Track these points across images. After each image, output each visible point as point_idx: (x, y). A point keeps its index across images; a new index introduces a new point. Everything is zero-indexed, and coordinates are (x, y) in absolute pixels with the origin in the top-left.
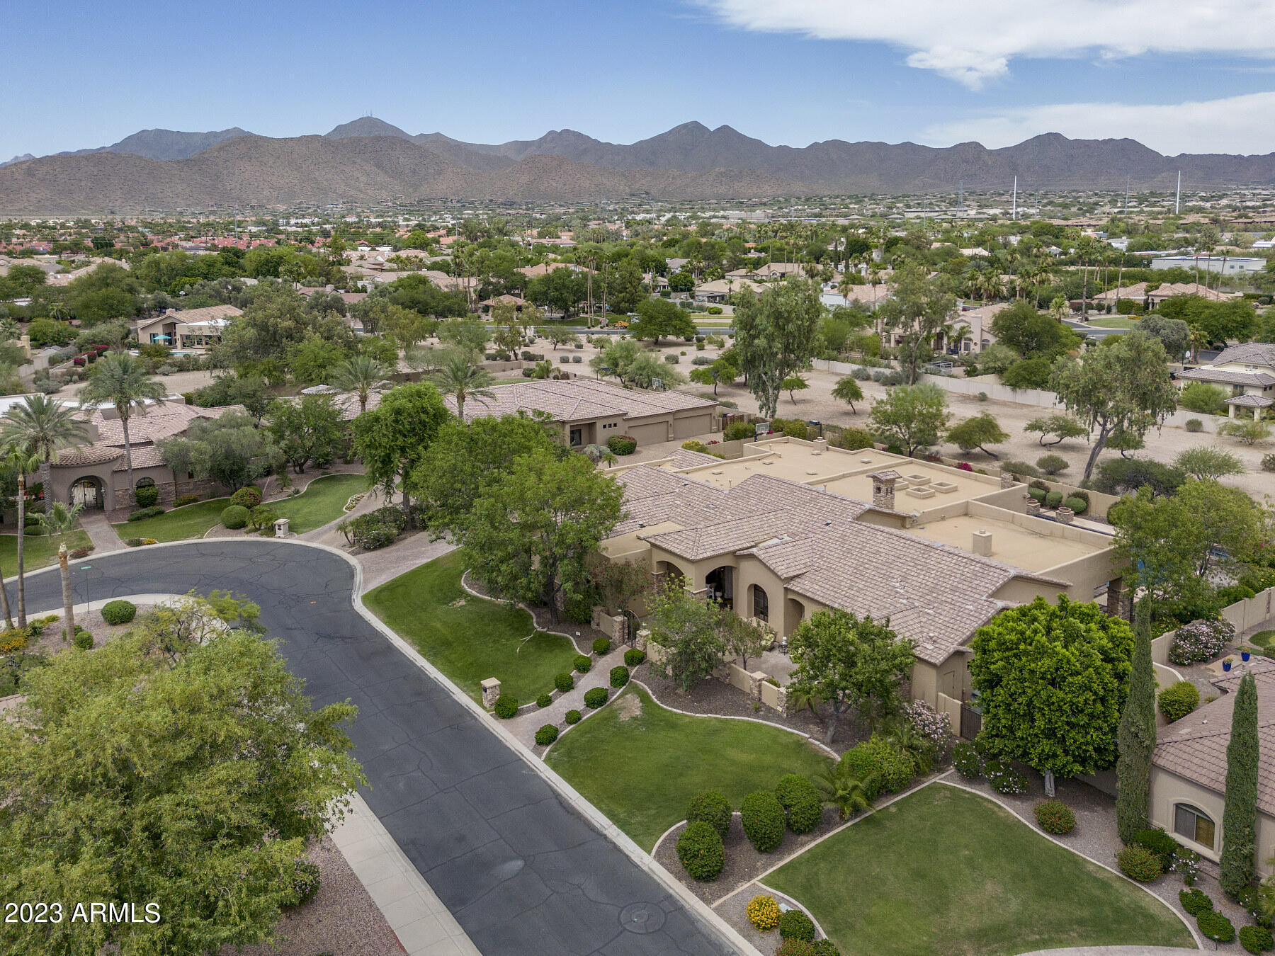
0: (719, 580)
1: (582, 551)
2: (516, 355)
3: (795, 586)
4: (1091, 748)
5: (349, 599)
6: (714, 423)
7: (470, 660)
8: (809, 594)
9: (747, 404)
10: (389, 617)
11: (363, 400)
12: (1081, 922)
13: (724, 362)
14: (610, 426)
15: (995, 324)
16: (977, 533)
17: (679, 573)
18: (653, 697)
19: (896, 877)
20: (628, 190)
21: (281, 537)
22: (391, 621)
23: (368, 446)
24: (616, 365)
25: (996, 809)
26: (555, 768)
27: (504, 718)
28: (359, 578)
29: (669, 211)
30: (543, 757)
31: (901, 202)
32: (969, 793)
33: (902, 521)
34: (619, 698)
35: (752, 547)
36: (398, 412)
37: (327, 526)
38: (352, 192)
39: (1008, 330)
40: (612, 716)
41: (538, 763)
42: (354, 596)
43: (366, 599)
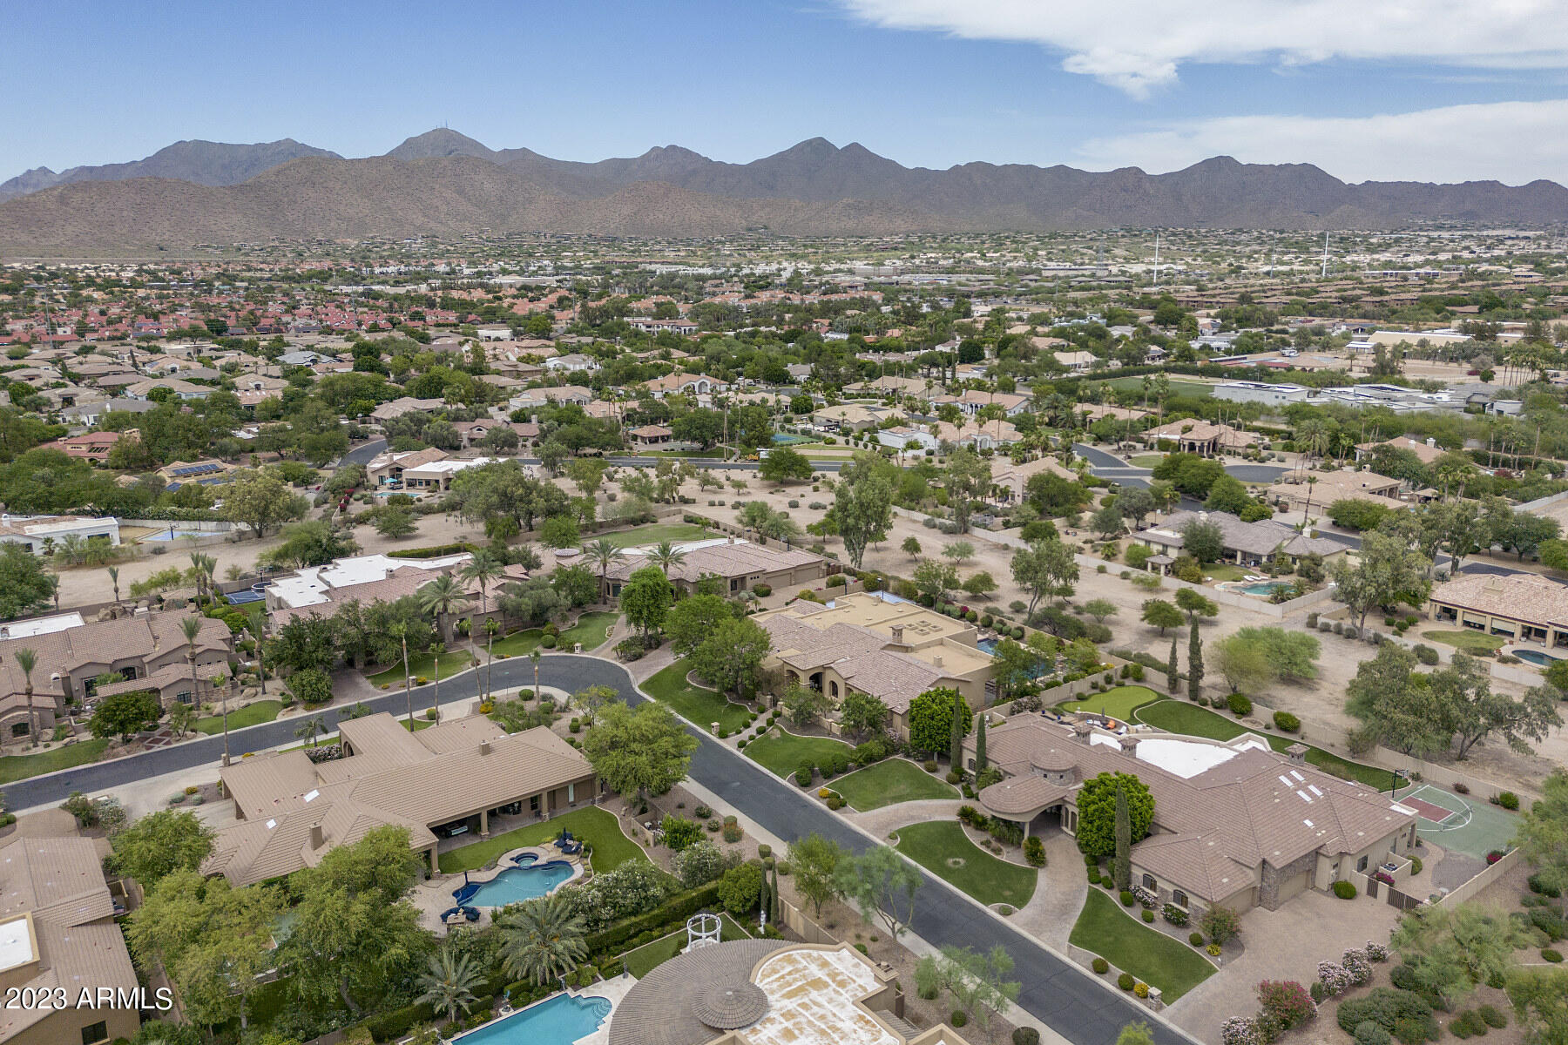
0: (817, 678)
1: (752, 666)
2: (673, 498)
3: (849, 682)
5: (631, 688)
6: (821, 574)
7: (701, 716)
8: (855, 686)
9: (844, 557)
10: (659, 698)
11: (605, 565)
14: (755, 578)
16: (939, 655)
17: (797, 676)
18: (785, 730)
20: (744, 223)
21: (578, 653)
25: (914, 767)
26: (748, 756)
27: (722, 738)
28: (632, 676)
30: (741, 752)
32: (905, 761)
33: (906, 649)
34: (770, 730)
35: (832, 663)
37: (601, 646)
38: (432, 224)
40: (768, 738)
41: (740, 754)
42: (633, 686)
43: (641, 688)
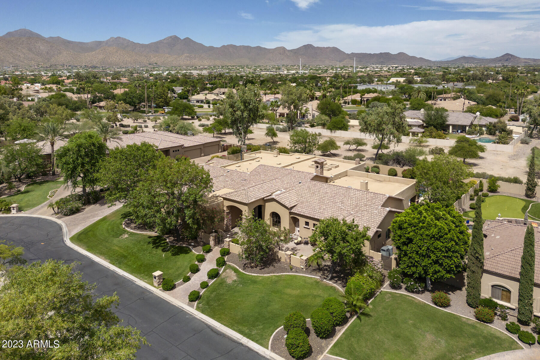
2: (116, 125)
3: (295, 210)
4: (454, 266)
5: (63, 241)
6: (220, 148)
7: (139, 264)
8: (302, 214)
9: (232, 140)
10: (88, 247)
11: (52, 144)
12: (473, 346)
13: (217, 124)
14: (176, 151)
15: (318, 107)
16: (362, 181)
18: (240, 269)
19: (388, 339)
20: (148, 62)
21: (14, 213)
22: (90, 249)
23: (64, 163)
24: (169, 126)
25: (413, 299)
26: (203, 312)
27: (168, 290)
28: (65, 229)
29: (167, 70)
30: (195, 308)
31: (258, 68)
32: (398, 293)
34: (223, 272)
35: (270, 195)
36: (79, 146)
37: (40, 206)
38: (17, 62)
39: (322, 109)
40: (222, 283)
41: (192, 310)
42: (65, 239)
43: (72, 239)
